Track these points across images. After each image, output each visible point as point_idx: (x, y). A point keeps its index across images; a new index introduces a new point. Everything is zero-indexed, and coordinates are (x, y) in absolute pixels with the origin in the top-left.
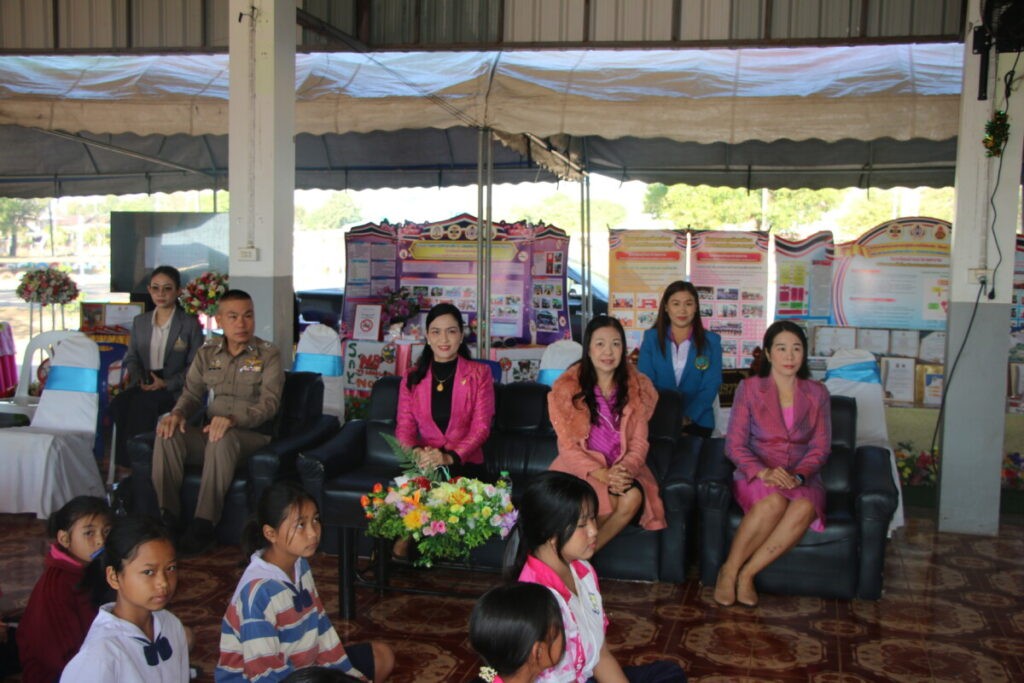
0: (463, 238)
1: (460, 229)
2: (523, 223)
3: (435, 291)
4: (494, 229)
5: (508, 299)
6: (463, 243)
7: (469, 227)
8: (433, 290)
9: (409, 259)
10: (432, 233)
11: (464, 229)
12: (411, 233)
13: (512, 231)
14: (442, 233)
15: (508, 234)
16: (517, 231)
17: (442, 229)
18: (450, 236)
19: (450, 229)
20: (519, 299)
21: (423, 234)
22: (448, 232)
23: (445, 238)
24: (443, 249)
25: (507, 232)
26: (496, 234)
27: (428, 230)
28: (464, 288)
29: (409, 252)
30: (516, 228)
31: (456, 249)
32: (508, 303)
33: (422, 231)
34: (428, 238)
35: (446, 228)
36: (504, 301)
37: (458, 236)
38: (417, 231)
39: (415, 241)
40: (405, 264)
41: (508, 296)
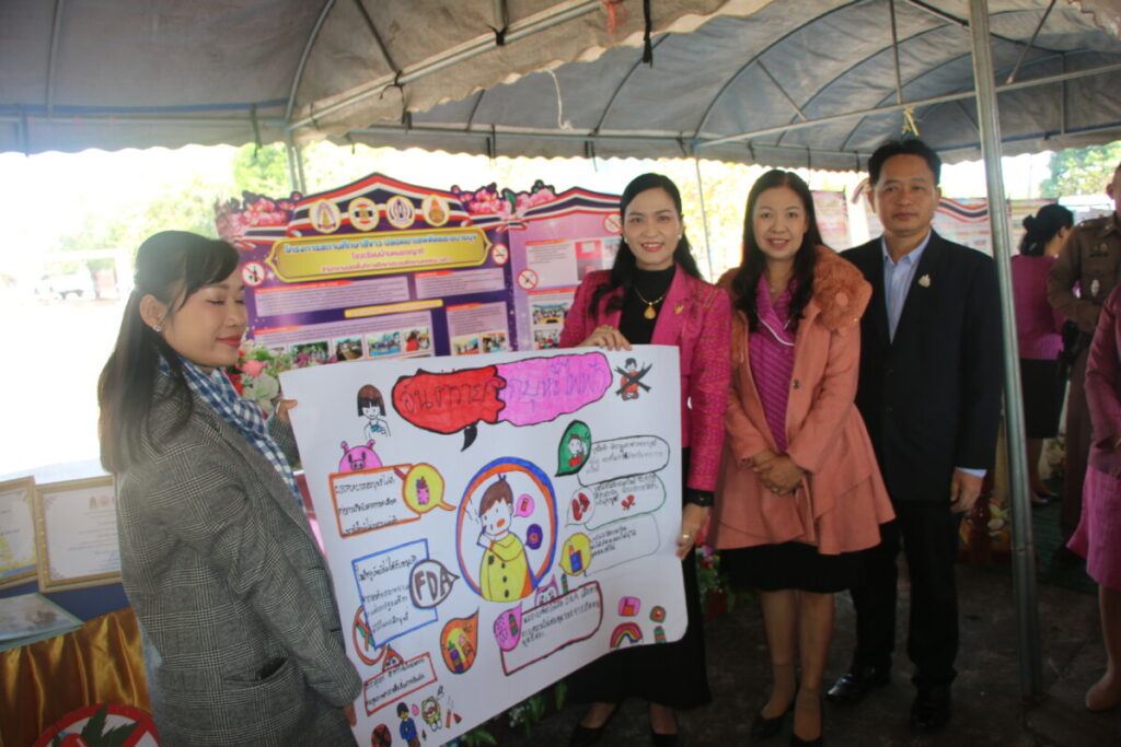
0: (384, 225)
1: (376, 208)
2: (491, 189)
3: (345, 350)
4: (443, 202)
5: (487, 340)
6: (386, 237)
7: (392, 202)
8: (339, 346)
9: (265, 284)
10: (314, 219)
11: (381, 207)
12: (266, 223)
13: (475, 206)
14: (337, 218)
15: (471, 212)
16: (485, 205)
17: (336, 210)
18: (356, 222)
19: (353, 208)
20: (502, 339)
21: (294, 223)
22: (349, 215)
23: (346, 228)
24: (347, 253)
25: (466, 207)
26: (448, 214)
27: (305, 214)
28: (407, 332)
29: (266, 268)
30: (482, 201)
31: (375, 250)
32: (487, 350)
33: (290, 216)
34: (308, 231)
35: (343, 207)
36: (481, 346)
37: (374, 221)
38: (278, 216)
39: (278, 240)
40: (259, 296)
41: (485, 335)
